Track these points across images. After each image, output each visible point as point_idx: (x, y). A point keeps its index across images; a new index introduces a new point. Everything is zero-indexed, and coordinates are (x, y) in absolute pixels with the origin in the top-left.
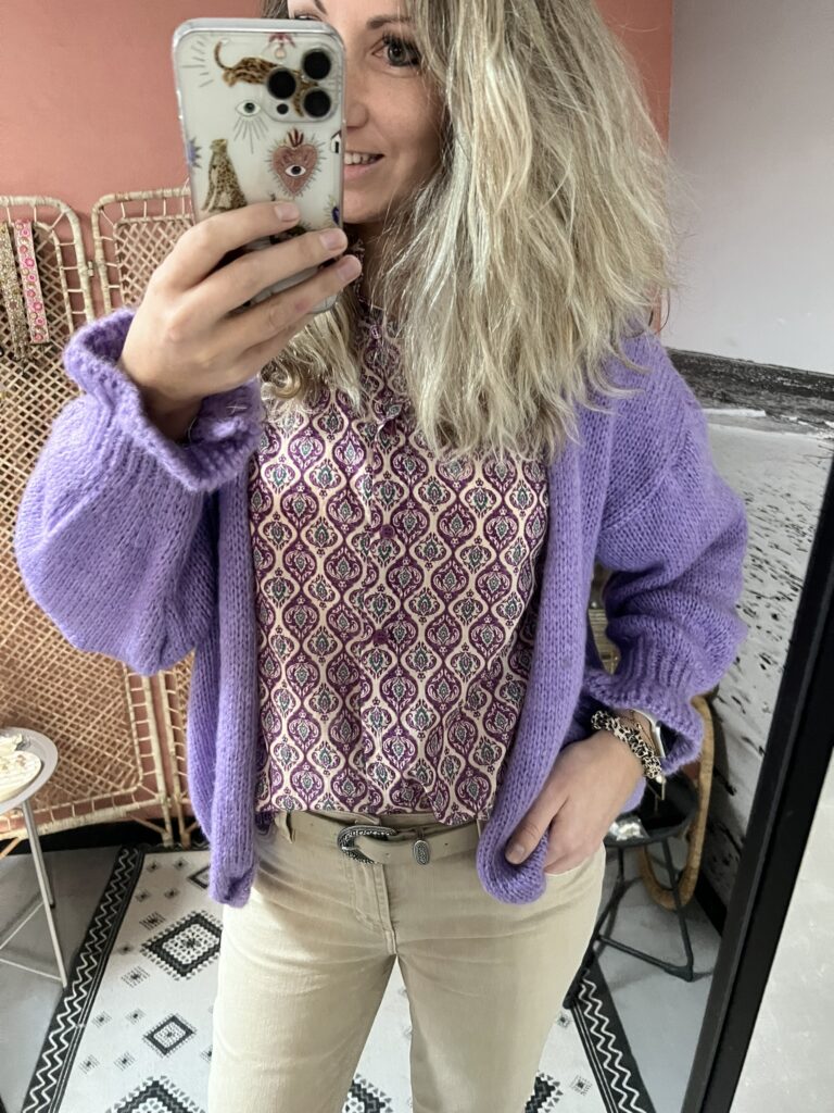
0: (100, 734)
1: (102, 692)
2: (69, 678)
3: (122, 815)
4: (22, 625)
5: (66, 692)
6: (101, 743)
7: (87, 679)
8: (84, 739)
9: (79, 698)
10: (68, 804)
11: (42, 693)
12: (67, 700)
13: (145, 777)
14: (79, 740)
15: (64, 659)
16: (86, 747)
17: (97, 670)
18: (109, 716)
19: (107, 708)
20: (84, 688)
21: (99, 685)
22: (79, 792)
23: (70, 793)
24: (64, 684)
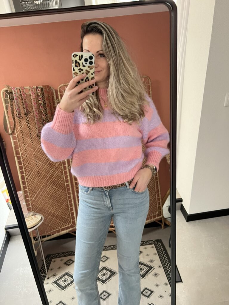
0: (62, 211)
1: (62, 201)
2: (55, 198)
3: (68, 232)
4: (44, 185)
6: (63, 214)
7: (59, 198)
8: (58, 213)
9: (57, 203)
11: (48, 202)
13: (73, 222)
15: (54, 193)
16: (59, 215)
17: (61, 195)
18: (64, 207)
19: (64, 204)
20: (58, 200)
21: (62, 199)
22: (58, 227)
23: (55, 228)
24: (53, 199)
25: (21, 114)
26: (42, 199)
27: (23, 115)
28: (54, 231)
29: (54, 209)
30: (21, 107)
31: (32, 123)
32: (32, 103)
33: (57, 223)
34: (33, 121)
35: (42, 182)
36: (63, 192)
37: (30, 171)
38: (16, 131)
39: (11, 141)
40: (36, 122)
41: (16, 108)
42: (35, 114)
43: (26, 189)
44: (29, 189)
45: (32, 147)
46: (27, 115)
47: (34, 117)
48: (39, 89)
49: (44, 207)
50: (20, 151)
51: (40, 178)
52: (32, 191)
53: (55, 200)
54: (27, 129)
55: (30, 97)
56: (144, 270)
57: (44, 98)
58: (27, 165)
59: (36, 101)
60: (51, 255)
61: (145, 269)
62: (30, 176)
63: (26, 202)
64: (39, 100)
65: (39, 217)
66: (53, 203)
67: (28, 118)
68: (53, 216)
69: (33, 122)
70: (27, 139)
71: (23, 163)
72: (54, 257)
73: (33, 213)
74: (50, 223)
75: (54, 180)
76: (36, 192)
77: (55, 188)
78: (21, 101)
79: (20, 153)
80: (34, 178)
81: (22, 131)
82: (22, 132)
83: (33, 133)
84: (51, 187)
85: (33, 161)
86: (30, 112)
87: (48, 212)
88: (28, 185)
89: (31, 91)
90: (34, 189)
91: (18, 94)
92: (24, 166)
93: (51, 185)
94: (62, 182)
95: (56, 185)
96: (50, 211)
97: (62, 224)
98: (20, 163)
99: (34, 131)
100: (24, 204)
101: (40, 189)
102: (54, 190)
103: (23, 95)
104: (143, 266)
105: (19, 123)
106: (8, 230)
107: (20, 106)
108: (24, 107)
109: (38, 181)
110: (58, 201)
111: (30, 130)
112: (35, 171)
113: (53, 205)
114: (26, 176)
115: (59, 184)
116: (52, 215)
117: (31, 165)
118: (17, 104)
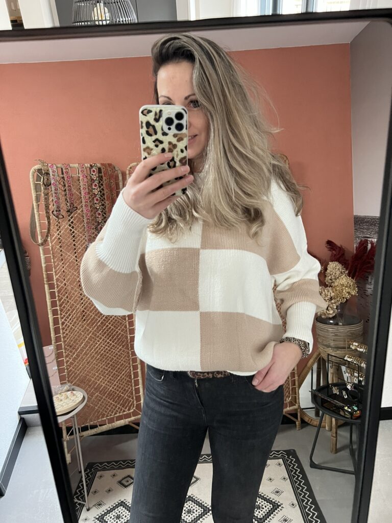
0: (120, 385)
1: (121, 366)
2: (108, 360)
3: (127, 423)
4: (91, 336)
5: (106, 366)
6: (120, 390)
7: (115, 360)
8: (113, 388)
9: (112, 369)
10: (105, 419)
11: (96, 367)
12: (107, 370)
13: (137, 405)
14: (111, 388)
15: (107, 351)
16: (114, 391)
17: (119, 356)
18: (123, 377)
19: (123, 373)
20: (114, 364)
21: (120, 363)
22: (110, 413)
23: (106, 414)
24: (106, 362)
25: (62, 210)
26: (87, 360)
27: (63, 212)
28: (103, 419)
29: (106, 380)
30: (62, 199)
31: (78, 226)
32: (80, 193)
33: (109, 406)
34: (80, 224)
35: (88, 330)
36: (123, 351)
37: (69, 310)
38: (51, 238)
39: (40, 257)
40: (85, 225)
41: (53, 200)
42: (85, 211)
43: (61, 341)
44: (65, 342)
45: (76, 268)
46: (72, 213)
47: (83, 216)
48: (94, 169)
49: (88, 375)
50: (54, 274)
51: (85, 324)
52: (71, 347)
53: (109, 364)
54: (69, 237)
55: (78, 183)
56: (263, 508)
57: (102, 185)
58: (65, 300)
59: (89, 189)
60: (94, 463)
61: (266, 507)
62: (68, 320)
63: (58, 366)
64: (94, 187)
65: (79, 395)
66: (104, 369)
67: (72, 218)
68: (103, 392)
69: (80, 226)
70: (69, 254)
71: (59, 296)
72: (100, 467)
73: (70, 386)
74: (96, 406)
75: (110, 328)
76: (76, 348)
77: (111, 342)
78: (63, 188)
79: (55, 278)
80: (75, 322)
81: (60, 240)
82: (60, 243)
83: (79, 244)
84: (103, 340)
85: (76, 294)
86: (77, 208)
87: (94, 385)
88: (64, 335)
89: (80, 173)
90: (74, 342)
91: (58, 176)
92: (60, 300)
93: (103, 338)
94: (122, 333)
95: (113, 338)
96: (99, 384)
97: (117, 407)
98: (52, 295)
99: (82, 241)
100: (54, 369)
101: (84, 344)
102: (109, 347)
103: (67, 177)
104: (262, 502)
105: (57, 225)
106: (23, 416)
107: (60, 196)
108: (66, 199)
109: (82, 329)
110: (113, 367)
111: (73, 239)
112: (79, 310)
113: (105, 373)
114: (62, 318)
115: (117, 337)
116: (101, 391)
117: (72, 301)
118: (55, 193)
